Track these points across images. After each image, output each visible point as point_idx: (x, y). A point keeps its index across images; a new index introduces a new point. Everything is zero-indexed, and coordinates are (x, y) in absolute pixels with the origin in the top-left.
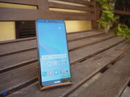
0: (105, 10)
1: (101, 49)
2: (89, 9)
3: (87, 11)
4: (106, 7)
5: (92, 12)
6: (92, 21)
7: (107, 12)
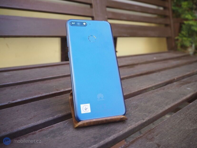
0: (187, 20)
1: (188, 73)
2: (161, 20)
3: (160, 24)
4: (189, 16)
5: (167, 25)
6: (168, 38)
7: (191, 23)
